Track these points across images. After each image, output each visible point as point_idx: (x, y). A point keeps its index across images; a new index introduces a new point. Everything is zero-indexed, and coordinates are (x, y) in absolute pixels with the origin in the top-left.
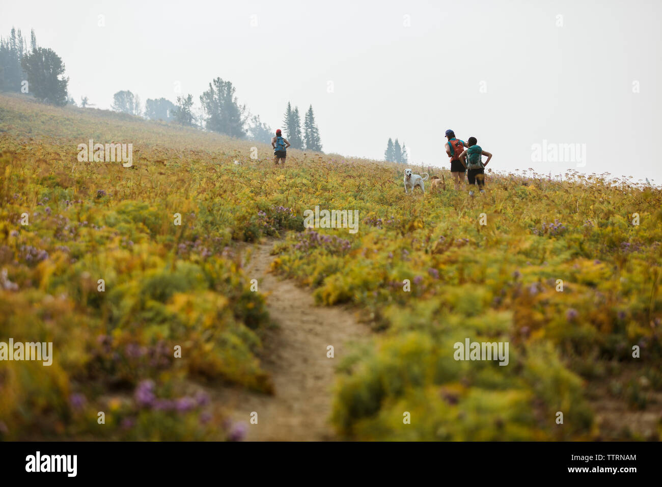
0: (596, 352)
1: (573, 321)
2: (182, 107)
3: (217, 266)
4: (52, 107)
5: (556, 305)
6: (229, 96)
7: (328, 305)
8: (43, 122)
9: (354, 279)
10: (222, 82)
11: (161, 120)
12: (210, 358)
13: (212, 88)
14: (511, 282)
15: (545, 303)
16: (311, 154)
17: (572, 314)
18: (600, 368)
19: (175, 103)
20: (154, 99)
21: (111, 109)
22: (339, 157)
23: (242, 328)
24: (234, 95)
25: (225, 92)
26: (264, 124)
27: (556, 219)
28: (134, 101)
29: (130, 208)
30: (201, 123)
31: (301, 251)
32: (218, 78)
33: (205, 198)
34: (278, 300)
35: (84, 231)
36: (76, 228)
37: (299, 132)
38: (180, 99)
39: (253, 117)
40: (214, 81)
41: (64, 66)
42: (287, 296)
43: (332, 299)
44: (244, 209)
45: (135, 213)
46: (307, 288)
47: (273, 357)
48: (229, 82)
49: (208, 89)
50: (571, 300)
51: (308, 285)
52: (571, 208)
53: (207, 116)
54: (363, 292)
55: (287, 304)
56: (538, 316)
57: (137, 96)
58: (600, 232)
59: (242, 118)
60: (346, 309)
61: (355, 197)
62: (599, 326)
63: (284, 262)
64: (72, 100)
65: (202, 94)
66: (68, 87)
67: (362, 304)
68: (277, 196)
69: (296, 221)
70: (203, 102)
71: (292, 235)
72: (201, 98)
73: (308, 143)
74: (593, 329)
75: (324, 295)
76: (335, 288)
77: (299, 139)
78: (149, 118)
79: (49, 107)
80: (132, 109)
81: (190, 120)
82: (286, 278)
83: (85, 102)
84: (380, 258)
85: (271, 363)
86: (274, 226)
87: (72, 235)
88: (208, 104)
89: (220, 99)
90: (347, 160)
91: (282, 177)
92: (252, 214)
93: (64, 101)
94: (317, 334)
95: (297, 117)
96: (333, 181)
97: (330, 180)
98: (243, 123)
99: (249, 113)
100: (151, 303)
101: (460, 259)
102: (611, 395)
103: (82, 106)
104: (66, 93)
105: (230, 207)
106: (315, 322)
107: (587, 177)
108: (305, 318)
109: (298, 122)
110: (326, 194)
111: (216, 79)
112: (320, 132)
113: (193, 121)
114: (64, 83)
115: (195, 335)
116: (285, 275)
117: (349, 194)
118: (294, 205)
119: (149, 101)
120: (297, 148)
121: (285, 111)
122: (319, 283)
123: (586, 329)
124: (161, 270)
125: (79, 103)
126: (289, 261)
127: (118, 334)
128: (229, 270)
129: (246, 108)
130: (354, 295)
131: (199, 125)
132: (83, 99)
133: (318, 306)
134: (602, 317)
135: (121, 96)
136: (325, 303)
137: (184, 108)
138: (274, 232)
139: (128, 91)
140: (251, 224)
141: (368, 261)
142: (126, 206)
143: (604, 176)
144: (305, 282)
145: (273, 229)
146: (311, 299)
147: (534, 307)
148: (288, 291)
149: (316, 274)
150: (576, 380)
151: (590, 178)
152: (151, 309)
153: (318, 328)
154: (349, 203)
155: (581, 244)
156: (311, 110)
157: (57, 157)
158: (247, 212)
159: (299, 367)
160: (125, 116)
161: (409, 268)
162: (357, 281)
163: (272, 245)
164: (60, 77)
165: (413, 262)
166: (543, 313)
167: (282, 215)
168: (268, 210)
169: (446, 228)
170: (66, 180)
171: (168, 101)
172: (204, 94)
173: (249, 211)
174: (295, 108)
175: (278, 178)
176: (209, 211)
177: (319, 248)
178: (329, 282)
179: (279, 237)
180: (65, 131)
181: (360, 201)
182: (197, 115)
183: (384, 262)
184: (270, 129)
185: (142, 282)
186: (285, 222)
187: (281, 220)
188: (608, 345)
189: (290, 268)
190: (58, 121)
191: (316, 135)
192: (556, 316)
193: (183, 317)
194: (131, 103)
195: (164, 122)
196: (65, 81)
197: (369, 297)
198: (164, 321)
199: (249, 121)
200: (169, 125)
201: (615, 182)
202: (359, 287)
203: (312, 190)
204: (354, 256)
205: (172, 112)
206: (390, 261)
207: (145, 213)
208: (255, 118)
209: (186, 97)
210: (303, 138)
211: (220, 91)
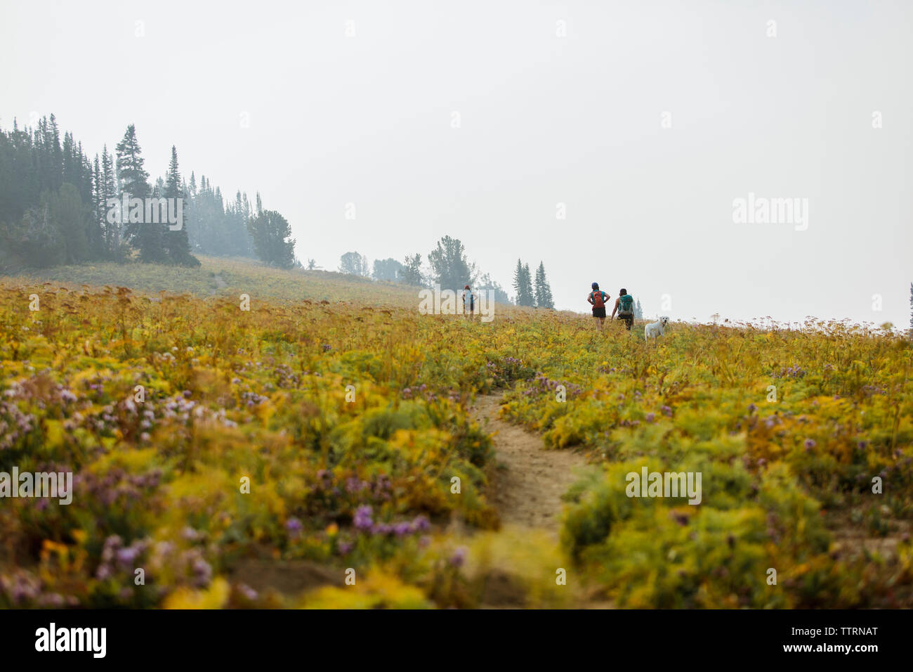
0: (834, 481)
1: (811, 452)
2: (411, 266)
3: (442, 406)
4: (279, 270)
5: (794, 436)
6: (458, 255)
7: (558, 448)
8: (270, 286)
9: (584, 421)
10: (451, 240)
11: (389, 281)
12: (434, 492)
13: (440, 247)
14: (747, 416)
15: (780, 436)
16: (542, 310)
17: (809, 444)
18: (840, 499)
19: (404, 264)
20: (381, 260)
21: (338, 271)
22: (572, 313)
23: (467, 463)
24: (463, 253)
25: (454, 251)
26: (495, 283)
27: (794, 364)
28: (362, 262)
29: (354, 358)
30: (430, 283)
31: (530, 397)
32: (447, 237)
33: (433, 349)
34: (506, 445)
35: (306, 378)
36: (299, 376)
37: (530, 289)
38: (408, 259)
39: (483, 275)
40: (443, 239)
41: (290, 229)
42: (516, 441)
43: (561, 442)
44: (472, 360)
45: (360, 363)
46: (537, 433)
47: (501, 497)
48: (457, 240)
49: (436, 248)
50: (808, 431)
51: (537, 429)
52: (810, 354)
53: (435, 276)
54: (593, 433)
55: (515, 448)
56: (775, 448)
57: (365, 258)
58: (840, 376)
59: (472, 276)
60: (577, 451)
61: (588, 349)
62: (839, 457)
63: (513, 408)
64: (299, 263)
65: (430, 253)
66: (294, 250)
67: (594, 445)
68: (505, 348)
69: (526, 372)
70: (431, 261)
71: (521, 384)
72: (429, 257)
73: (539, 300)
74: (833, 459)
75: (554, 438)
76: (565, 430)
77: (531, 296)
78: (377, 280)
79: (275, 270)
80: (360, 271)
81: (419, 280)
82: (515, 424)
83: (312, 265)
84: (610, 399)
85: (498, 501)
86: (504, 377)
87: (295, 384)
88: (436, 263)
89: (448, 258)
90: (579, 315)
91: (512, 331)
92: (481, 364)
93: (291, 264)
94: (546, 476)
95: (528, 274)
96: (565, 334)
97: (561, 333)
98: (473, 281)
99: (479, 271)
100: (372, 439)
101: (694, 396)
102: (851, 523)
103: (309, 269)
104: (292, 256)
105: (457, 358)
106: (545, 464)
107: (827, 323)
108: (535, 461)
109: (528, 279)
110: (558, 346)
111: (444, 237)
112: (552, 289)
113: (422, 281)
114: (291, 245)
115: (418, 470)
116: (515, 421)
117: (581, 346)
118: (524, 357)
119: (376, 262)
120: (528, 305)
121: (515, 268)
122: (549, 426)
123: (825, 459)
124: (383, 408)
125: (306, 266)
126: (518, 407)
127: (338, 470)
128: (455, 411)
129: (476, 265)
130: (584, 437)
131: (429, 285)
132: (310, 261)
133: (548, 449)
134: (841, 447)
135: (349, 258)
136: (555, 446)
137: (412, 268)
138: (503, 383)
139: (356, 252)
140: (479, 374)
141: (599, 403)
142: (351, 356)
143: (845, 322)
144: (534, 426)
145: (502, 380)
146: (539, 442)
147: (771, 440)
148: (518, 436)
149: (545, 418)
150: (814, 504)
151: (829, 325)
152: (373, 445)
153: (548, 470)
154: (582, 355)
155: (821, 385)
156: (541, 267)
157: (281, 313)
158: (475, 362)
159: (527, 505)
160: (353, 278)
161: (640, 408)
162: (588, 423)
163: (501, 396)
164: (286, 240)
165: (645, 403)
166: (780, 445)
167: (512, 366)
168: (497, 362)
169: (681, 374)
170: (289, 329)
171: (396, 261)
172: (433, 253)
173: (478, 361)
174: (525, 265)
175: (508, 332)
176: (437, 362)
177: (549, 393)
178: (559, 423)
179: (510, 388)
180: (292, 294)
181: (593, 353)
182: (425, 275)
183: (615, 404)
184: (501, 288)
185: (363, 421)
186: (515, 373)
187: (511, 371)
188: (848, 476)
189: (519, 414)
190: (285, 284)
191: (547, 292)
192: (794, 448)
193: (406, 454)
194: (359, 265)
195: (392, 283)
196: (291, 243)
197: (599, 438)
198: (385, 459)
199: (479, 280)
200: (398, 285)
201: (855, 327)
202: (589, 428)
203: (543, 344)
204: (584, 399)
205: (400, 272)
206: (621, 402)
207: (370, 362)
208: (485, 277)
209: (414, 256)
210: (534, 295)
211: (449, 250)
